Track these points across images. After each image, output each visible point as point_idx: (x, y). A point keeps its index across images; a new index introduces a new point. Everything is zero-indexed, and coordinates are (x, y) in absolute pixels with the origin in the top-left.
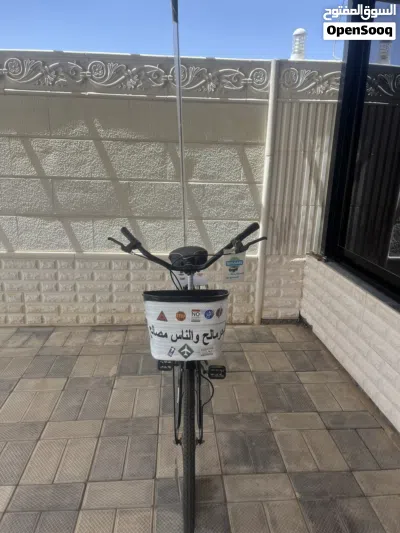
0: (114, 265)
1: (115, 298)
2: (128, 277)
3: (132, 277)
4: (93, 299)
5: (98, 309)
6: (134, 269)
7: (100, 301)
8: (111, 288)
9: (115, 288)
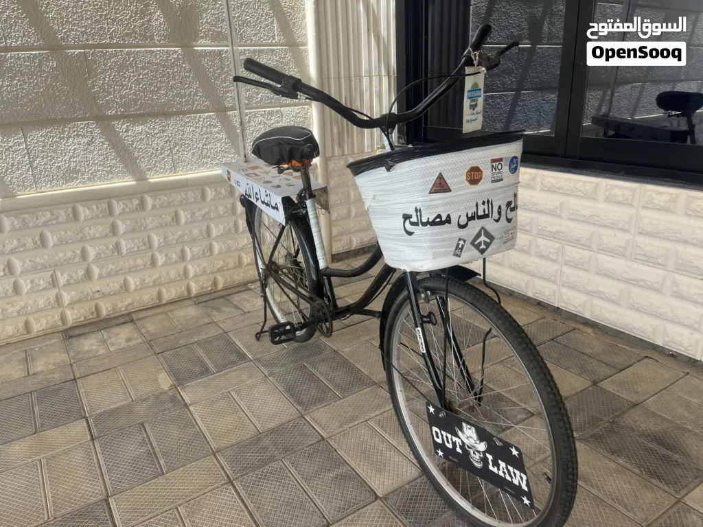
0: (83, 212)
1: (96, 271)
2: (114, 229)
3: (121, 227)
4: (54, 283)
5: (66, 298)
6: (123, 212)
7: (68, 284)
8: (84, 255)
9: (92, 253)
